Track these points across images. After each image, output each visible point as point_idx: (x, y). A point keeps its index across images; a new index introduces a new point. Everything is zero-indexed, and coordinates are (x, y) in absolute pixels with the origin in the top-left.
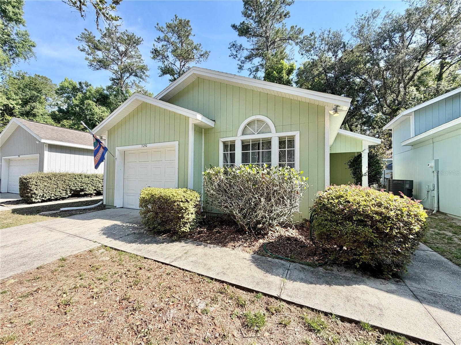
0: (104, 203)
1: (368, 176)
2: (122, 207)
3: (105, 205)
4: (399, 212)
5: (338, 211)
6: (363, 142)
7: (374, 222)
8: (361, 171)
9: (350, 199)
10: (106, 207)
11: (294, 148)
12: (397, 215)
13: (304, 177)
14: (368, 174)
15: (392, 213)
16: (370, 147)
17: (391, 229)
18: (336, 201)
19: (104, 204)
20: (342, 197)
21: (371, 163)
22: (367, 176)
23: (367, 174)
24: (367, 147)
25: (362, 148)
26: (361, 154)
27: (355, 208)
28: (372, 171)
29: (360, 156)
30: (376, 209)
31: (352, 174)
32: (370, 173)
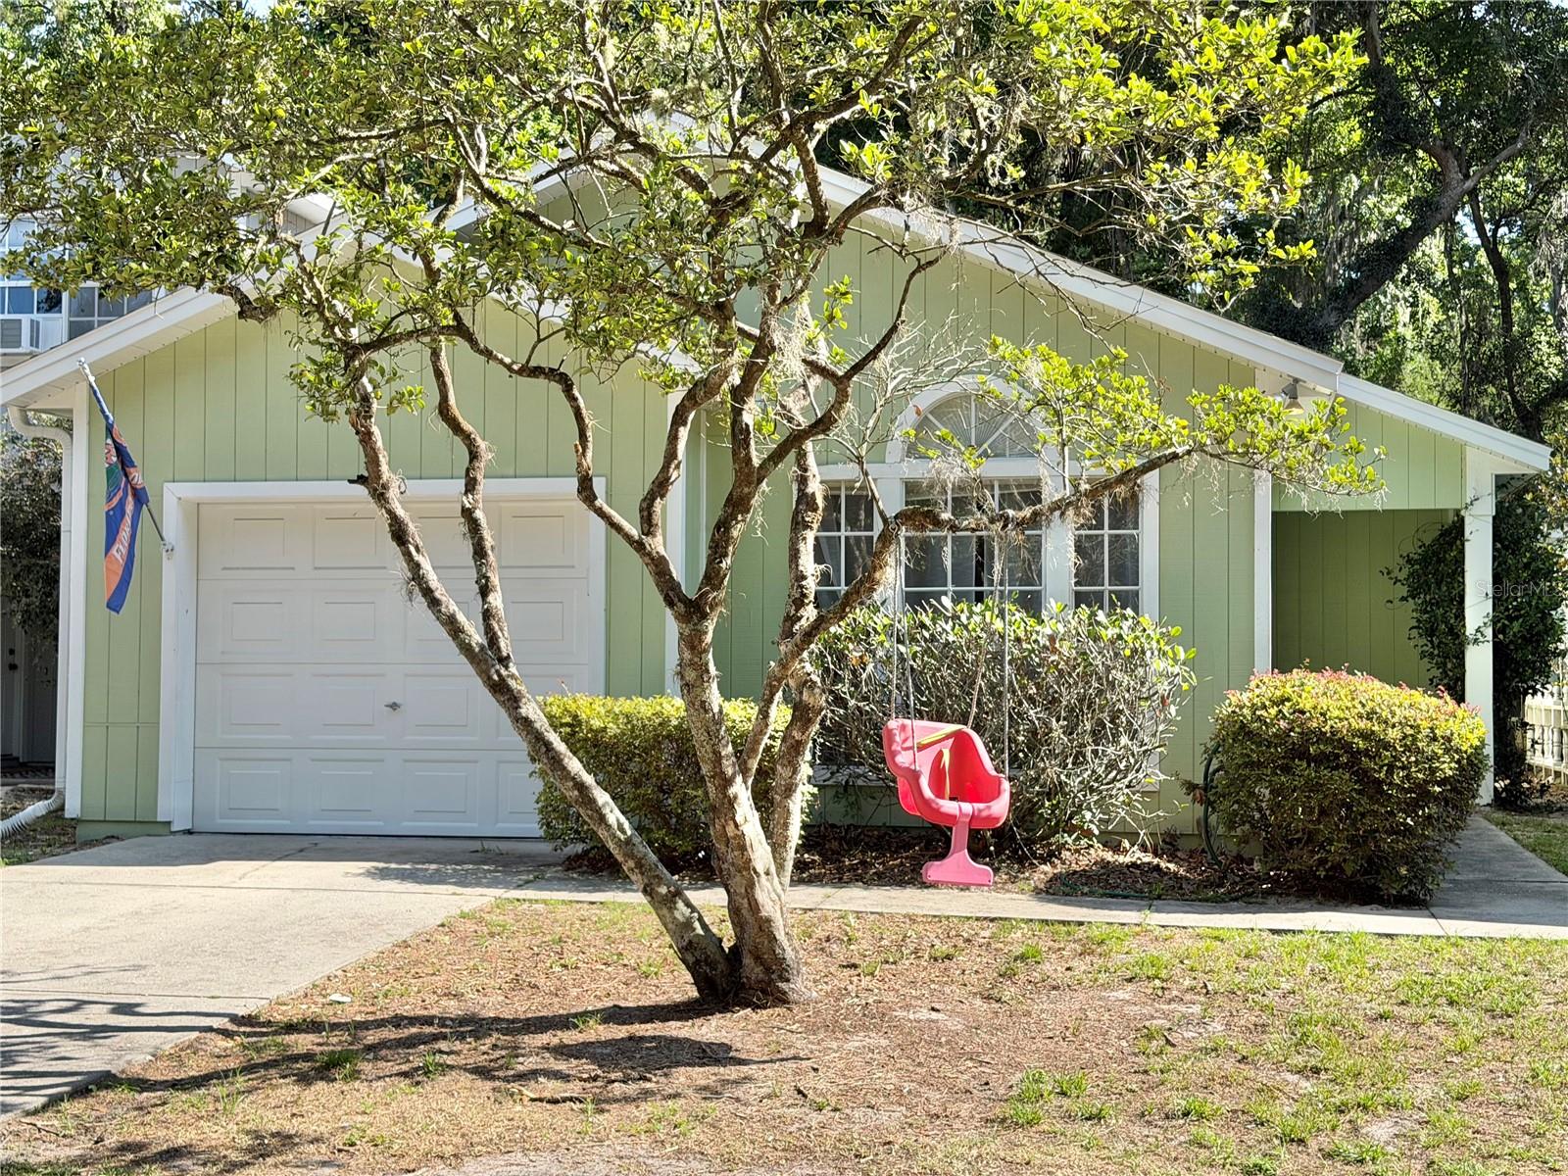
0: (72, 809)
1: (1495, 645)
2: (189, 832)
3: (76, 822)
4: (1409, 731)
5: (1275, 735)
6: (1470, 453)
7: (1355, 755)
8: (1460, 616)
9: (1306, 704)
10: (82, 832)
11: (1136, 527)
12: (1405, 737)
13: (1181, 649)
14: (1495, 635)
15: (1393, 734)
16: (1502, 483)
17: (1391, 768)
18: (1273, 711)
19: (67, 815)
20: (1288, 700)
21: (1508, 570)
22: (1490, 646)
23: (1489, 632)
24: (1489, 486)
25: (1463, 487)
26: (1462, 520)
27: (1315, 725)
28: (1511, 619)
29: (1453, 533)
30: (1363, 724)
31: (1415, 632)
32: (1503, 630)
